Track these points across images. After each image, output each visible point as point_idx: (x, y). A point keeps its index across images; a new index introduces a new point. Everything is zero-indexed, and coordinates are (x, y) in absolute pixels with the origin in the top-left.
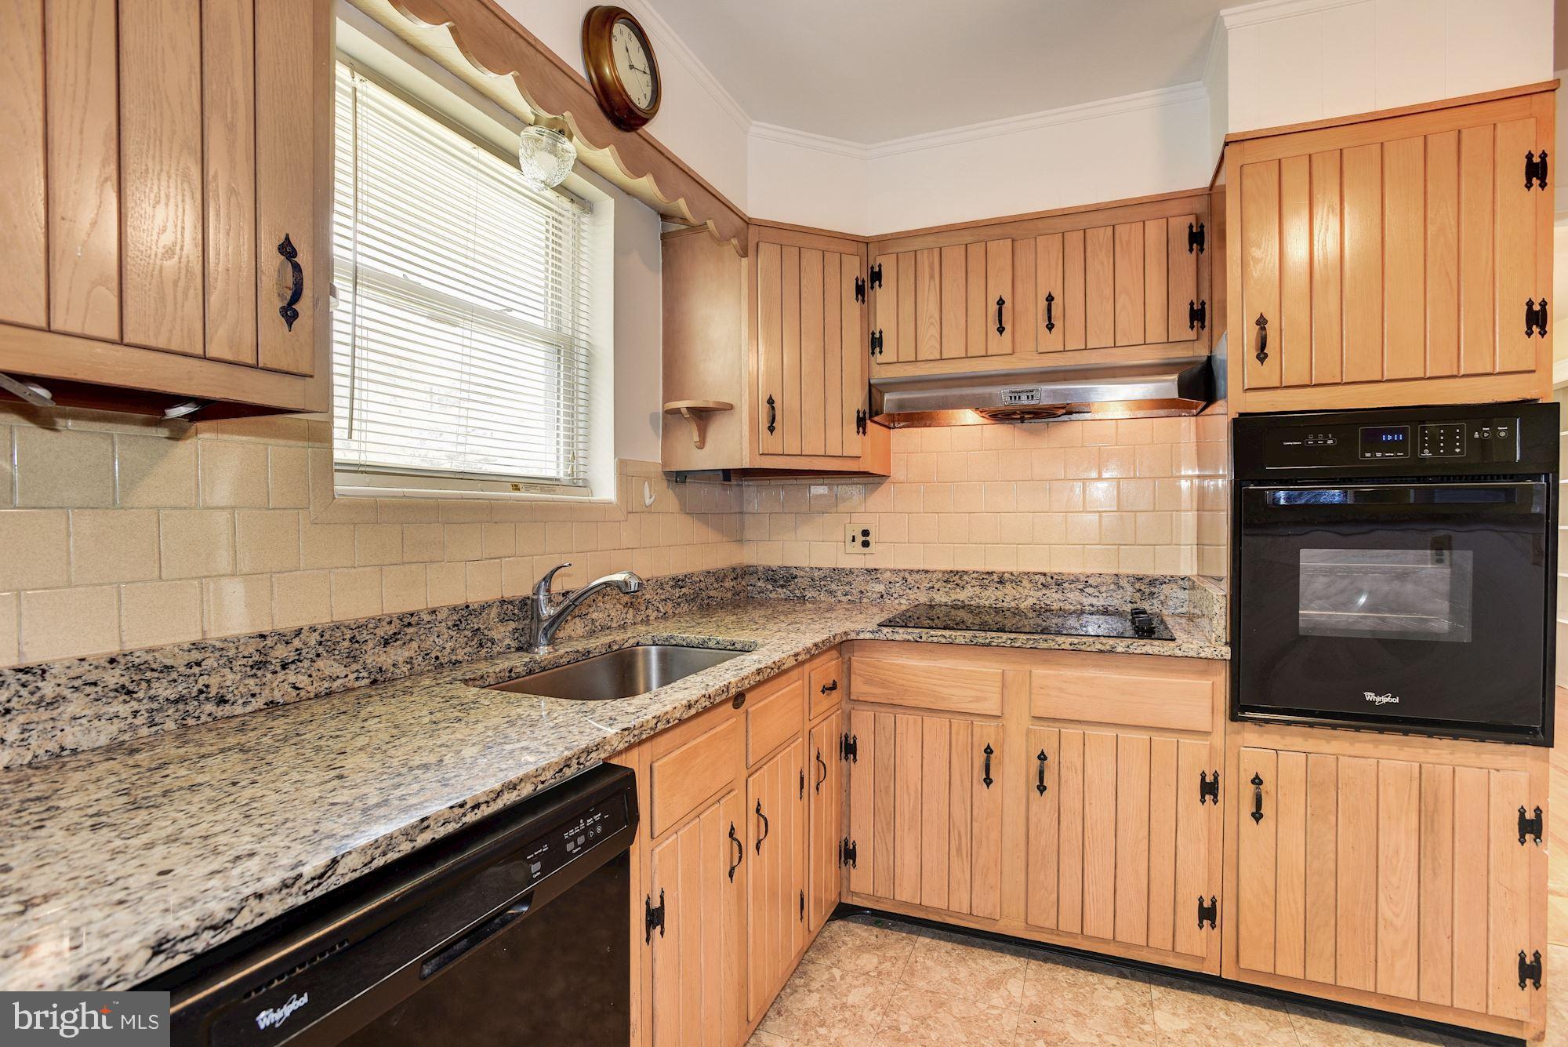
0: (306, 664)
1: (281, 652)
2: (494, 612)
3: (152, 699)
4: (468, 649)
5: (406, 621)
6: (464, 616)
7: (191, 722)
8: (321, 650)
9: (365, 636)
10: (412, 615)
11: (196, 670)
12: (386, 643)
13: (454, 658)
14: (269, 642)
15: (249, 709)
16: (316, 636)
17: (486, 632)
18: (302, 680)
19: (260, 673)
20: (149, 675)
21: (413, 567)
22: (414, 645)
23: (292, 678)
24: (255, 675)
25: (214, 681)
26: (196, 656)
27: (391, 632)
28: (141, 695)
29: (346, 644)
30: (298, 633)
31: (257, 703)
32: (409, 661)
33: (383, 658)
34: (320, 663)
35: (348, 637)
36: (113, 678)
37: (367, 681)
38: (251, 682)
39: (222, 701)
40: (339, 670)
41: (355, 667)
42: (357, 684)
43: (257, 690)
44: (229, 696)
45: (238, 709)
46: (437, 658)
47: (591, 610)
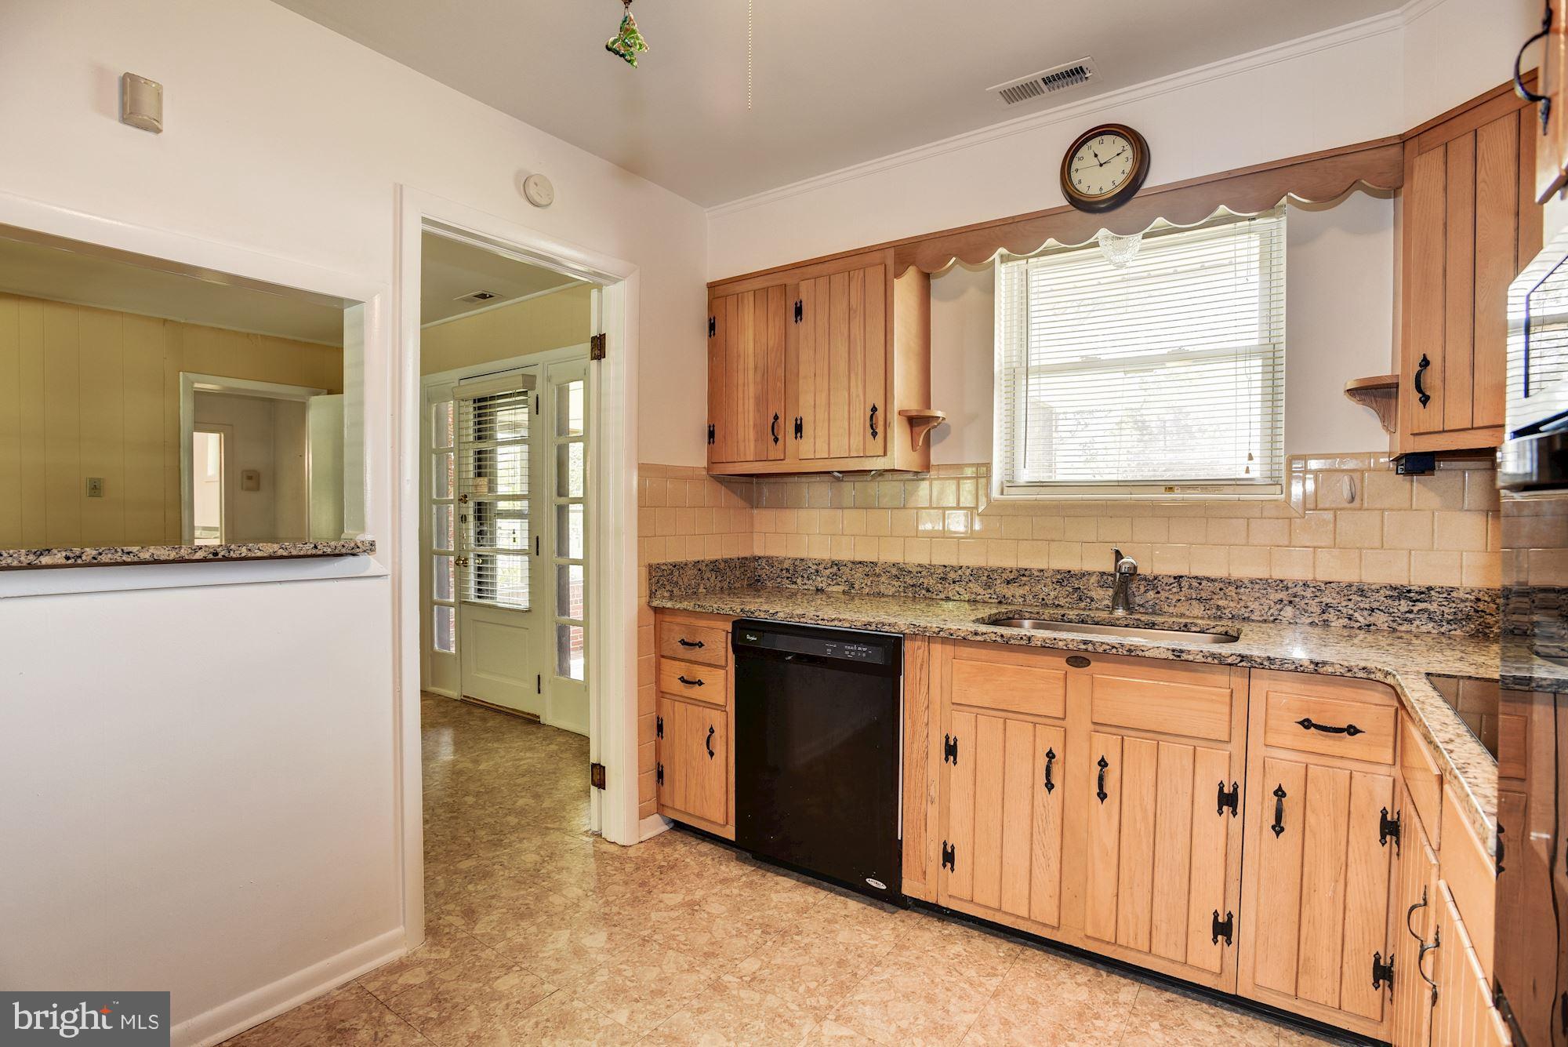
0: (964, 583)
1: (952, 575)
2: (1093, 579)
3: (905, 582)
4: (1068, 600)
5: (1022, 573)
6: (1064, 578)
7: (917, 596)
8: (971, 578)
9: (995, 576)
10: (1026, 570)
11: (919, 575)
12: (1008, 583)
13: (1057, 602)
14: (947, 569)
15: (938, 597)
16: (968, 572)
17: (1085, 591)
18: (962, 591)
19: (943, 582)
20: (904, 573)
21: (1039, 543)
22: (1027, 588)
23: (957, 589)
24: (941, 583)
25: (926, 581)
26: (919, 569)
27: (1012, 577)
28: (901, 580)
29: (985, 578)
30: (961, 567)
31: (942, 596)
32: (1023, 596)
33: (1006, 590)
34: (970, 585)
35: (986, 574)
36: (894, 571)
37: (997, 601)
38: (940, 585)
39: (928, 591)
40: (981, 591)
41: (989, 591)
42: (990, 601)
43: (942, 590)
44: (931, 589)
45: (934, 597)
46: (1043, 599)
47: (1216, 597)
